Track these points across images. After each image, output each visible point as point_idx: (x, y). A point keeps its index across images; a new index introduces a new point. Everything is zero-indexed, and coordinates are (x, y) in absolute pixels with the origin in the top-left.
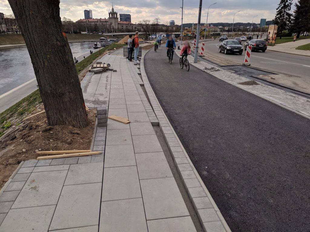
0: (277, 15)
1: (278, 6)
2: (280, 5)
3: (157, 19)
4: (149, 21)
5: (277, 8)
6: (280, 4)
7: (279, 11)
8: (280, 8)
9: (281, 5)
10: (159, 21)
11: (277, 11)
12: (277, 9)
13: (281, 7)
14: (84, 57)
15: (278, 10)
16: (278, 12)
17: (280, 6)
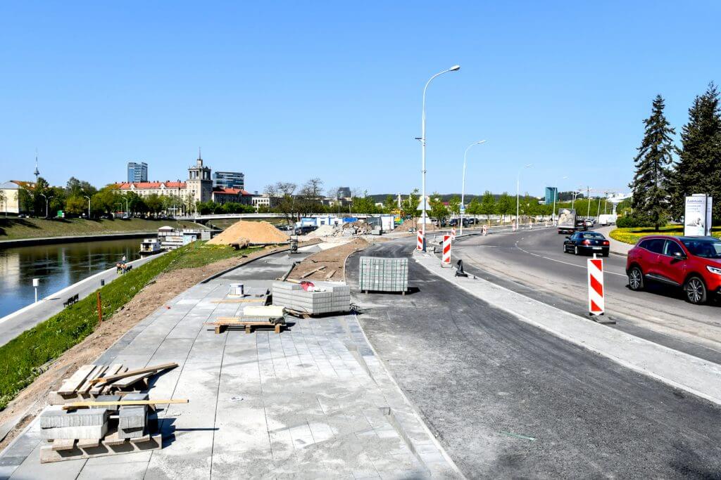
0: (639, 173)
1: (638, 152)
2: (643, 150)
3: (314, 182)
4: (294, 187)
5: (636, 157)
6: (641, 148)
7: (641, 165)
8: (643, 158)
9: (646, 150)
10: (319, 186)
11: (638, 163)
12: (636, 161)
13: (645, 154)
14: (103, 283)
15: (640, 161)
16: (639, 166)
17: (642, 154)
